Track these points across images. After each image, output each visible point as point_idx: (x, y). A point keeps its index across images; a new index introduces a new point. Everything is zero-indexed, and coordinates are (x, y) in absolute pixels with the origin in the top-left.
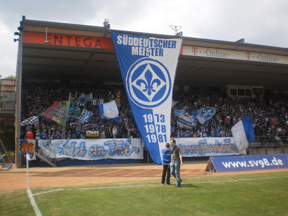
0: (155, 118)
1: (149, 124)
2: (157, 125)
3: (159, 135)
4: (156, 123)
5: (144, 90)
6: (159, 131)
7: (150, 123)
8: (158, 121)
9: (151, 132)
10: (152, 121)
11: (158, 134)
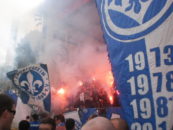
0: (151, 57)
1: (136, 73)
2: (155, 75)
3: (159, 100)
4: (153, 69)
5: (128, 9)
6: (159, 90)
7: (141, 72)
8: (158, 64)
9: (140, 92)
10: (143, 67)
11: (156, 96)
